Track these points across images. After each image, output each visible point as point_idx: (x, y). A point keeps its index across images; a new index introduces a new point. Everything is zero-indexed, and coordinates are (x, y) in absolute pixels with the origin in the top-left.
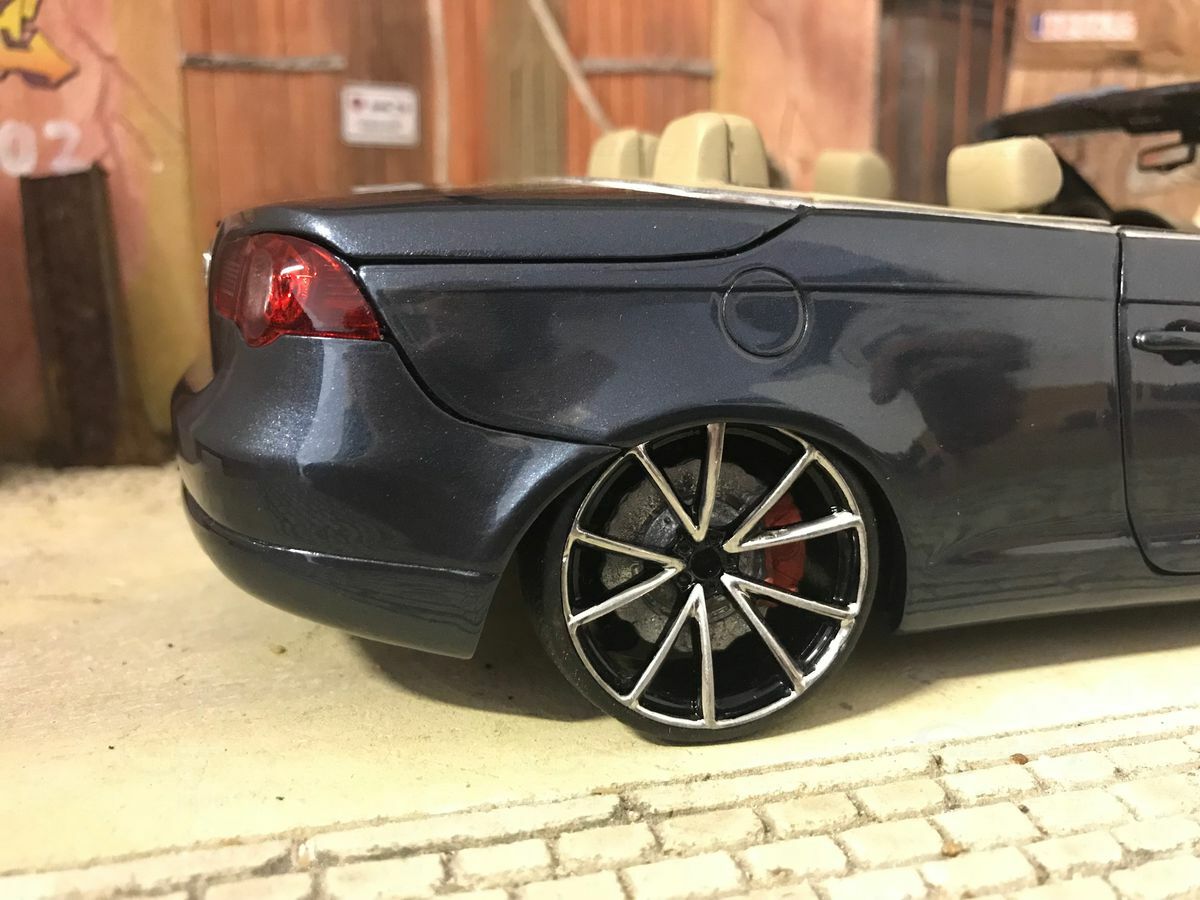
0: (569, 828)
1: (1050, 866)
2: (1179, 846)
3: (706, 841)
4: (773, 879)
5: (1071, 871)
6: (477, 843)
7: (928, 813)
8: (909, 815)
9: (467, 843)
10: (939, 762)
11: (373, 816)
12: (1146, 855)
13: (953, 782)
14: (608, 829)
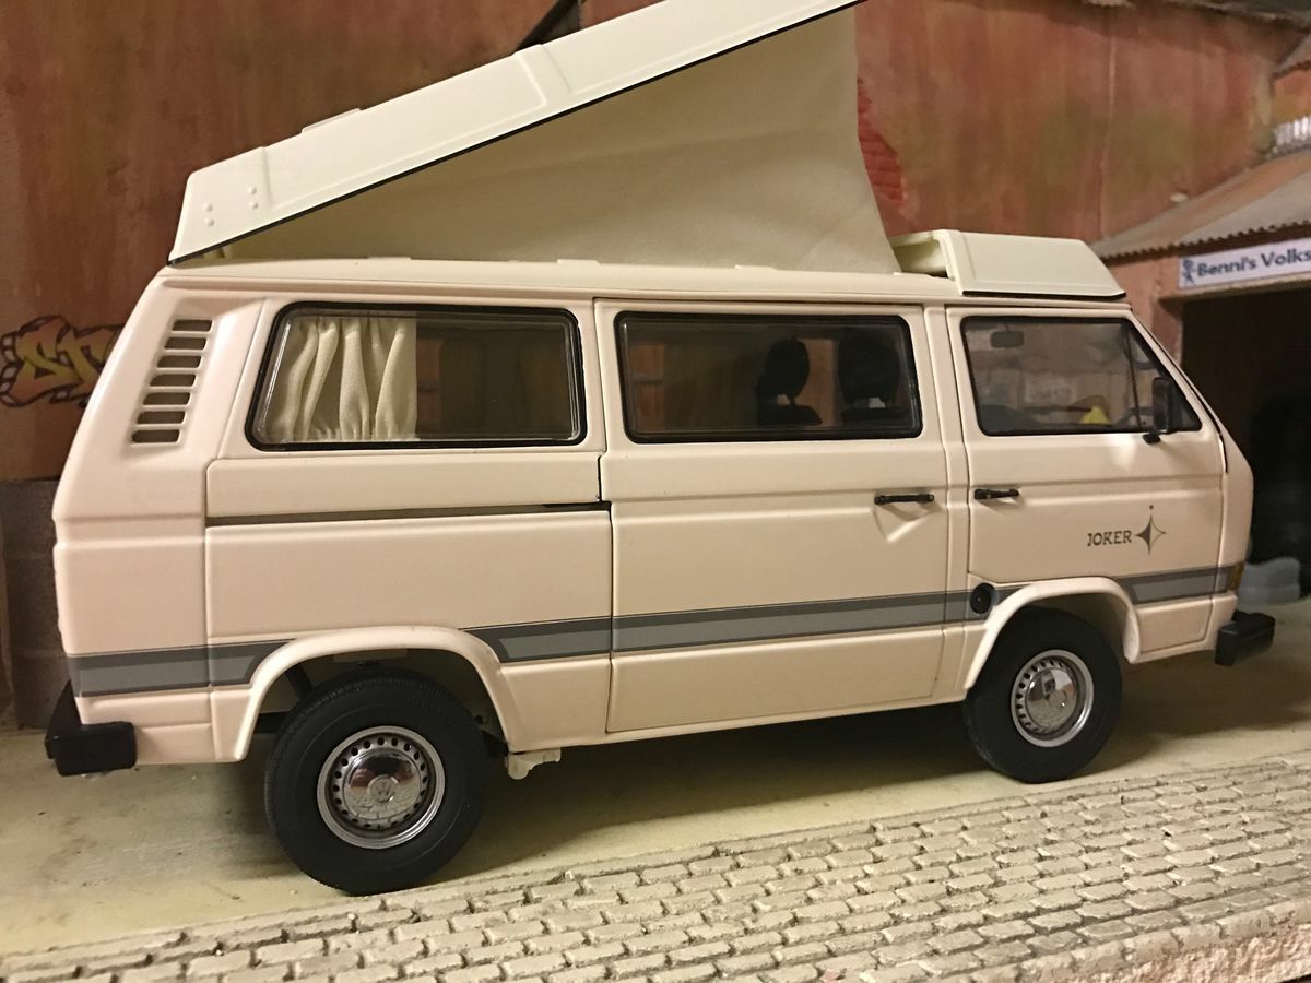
0: (692, 860)
1: (923, 863)
2: (985, 855)
3: (761, 862)
4: (794, 874)
5: (931, 865)
6: (650, 867)
7: (868, 848)
8: (860, 848)
9: (645, 868)
10: (875, 829)
11: (595, 860)
12: (969, 858)
13: (880, 835)
14: (712, 860)
